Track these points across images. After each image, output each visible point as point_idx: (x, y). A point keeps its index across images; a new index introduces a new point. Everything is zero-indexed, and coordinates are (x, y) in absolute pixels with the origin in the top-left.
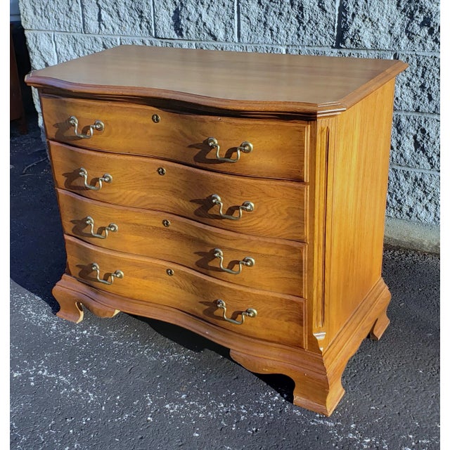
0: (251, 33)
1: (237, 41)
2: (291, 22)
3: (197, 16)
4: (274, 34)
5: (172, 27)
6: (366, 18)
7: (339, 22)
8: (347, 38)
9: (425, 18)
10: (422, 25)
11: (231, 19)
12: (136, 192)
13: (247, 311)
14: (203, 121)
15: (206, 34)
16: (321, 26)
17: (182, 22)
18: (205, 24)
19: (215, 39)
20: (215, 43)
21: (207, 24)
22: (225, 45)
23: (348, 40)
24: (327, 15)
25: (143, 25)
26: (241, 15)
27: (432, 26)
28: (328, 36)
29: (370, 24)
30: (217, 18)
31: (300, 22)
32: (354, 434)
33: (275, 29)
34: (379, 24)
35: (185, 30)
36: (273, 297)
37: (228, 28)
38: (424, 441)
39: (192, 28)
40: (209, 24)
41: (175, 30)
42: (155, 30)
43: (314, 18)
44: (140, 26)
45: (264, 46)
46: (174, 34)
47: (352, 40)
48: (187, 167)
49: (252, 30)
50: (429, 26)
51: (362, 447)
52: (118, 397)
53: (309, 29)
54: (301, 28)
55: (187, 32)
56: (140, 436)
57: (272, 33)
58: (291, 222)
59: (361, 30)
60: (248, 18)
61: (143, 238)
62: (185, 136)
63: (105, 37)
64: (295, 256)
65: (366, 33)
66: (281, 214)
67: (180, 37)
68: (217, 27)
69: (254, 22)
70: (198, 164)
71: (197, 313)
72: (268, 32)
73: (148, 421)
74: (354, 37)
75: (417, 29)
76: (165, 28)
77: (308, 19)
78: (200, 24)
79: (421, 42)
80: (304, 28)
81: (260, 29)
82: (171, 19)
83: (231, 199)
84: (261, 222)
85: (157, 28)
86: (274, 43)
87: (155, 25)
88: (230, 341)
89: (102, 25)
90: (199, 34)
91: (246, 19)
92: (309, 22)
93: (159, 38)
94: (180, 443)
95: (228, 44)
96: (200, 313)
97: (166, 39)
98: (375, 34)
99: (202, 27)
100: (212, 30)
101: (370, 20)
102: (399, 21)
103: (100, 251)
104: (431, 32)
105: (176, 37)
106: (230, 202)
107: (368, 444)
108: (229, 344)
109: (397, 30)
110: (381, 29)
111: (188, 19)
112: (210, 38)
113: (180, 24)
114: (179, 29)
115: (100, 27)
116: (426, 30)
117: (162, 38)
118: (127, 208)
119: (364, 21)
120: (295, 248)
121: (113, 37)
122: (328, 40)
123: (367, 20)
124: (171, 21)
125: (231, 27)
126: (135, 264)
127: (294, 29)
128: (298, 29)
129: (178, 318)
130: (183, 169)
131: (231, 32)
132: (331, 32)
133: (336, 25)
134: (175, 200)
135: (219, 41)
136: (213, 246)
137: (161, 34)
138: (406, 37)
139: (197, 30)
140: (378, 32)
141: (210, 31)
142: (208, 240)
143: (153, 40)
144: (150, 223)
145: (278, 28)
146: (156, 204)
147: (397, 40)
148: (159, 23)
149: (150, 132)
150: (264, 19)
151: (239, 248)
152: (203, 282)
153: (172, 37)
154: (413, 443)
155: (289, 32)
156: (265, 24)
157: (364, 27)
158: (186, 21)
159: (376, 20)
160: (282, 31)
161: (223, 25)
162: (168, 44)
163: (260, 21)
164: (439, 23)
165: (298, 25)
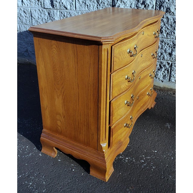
0: (80, 7)
1: (75, 10)
2: (95, 3)
4: (89, 7)
5: (50, 4)
7: (112, 3)
9: (143, 1)
10: (142, 4)
11: (72, 1)
15: (63, 7)
16: (106, 4)
17: (54, 2)
18: (62, 3)
19: (67, 9)
20: (67, 11)
22: (70, 11)
25: (39, 3)
29: (123, 3)
30: (67, 1)
31: (98, 3)
32: (122, 156)
34: (127, 4)
35: (55, 5)
37: (71, 5)
38: (148, 158)
39: (58, 5)
40: (64, 3)
41: (51, 5)
42: (44, 5)
43: (103, 1)
44: (38, 4)
45: (85, 12)
46: (51, 7)
50: (144, 4)
51: (125, 161)
52: (27, 147)
53: (101, 5)
54: (98, 5)
55: (56, 6)
56: (36, 162)
57: (88, 7)
59: (120, 6)
60: (79, 1)
63: (25, 8)
65: (122, 7)
67: (53, 8)
68: (67, 4)
69: (81, 3)
72: (86, 6)
73: (40, 156)
75: (140, 5)
76: (47, 5)
77: (101, 2)
80: (100, 5)
81: (83, 5)
82: (50, 1)
85: (45, 5)
86: (89, 10)
87: (44, 4)
89: (23, 3)
90: (60, 7)
91: (78, 2)
92: (101, 3)
93: (45, 8)
94: (53, 164)
95: (71, 11)
97: (48, 9)
99: (61, 4)
100: (65, 5)
102: (134, 3)
104: (145, 6)
105: (52, 8)
107: (127, 160)
109: (133, 6)
110: (127, 5)
112: (65, 9)
113: (53, 3)
114: (53, 5)
115: (22, 4)
116: (143, 6)
117: (46, 9)
119: (121, 2)
121: (27, 8)
123: (122, 2)
124: (50, 2)
125: (73, 4)
127: (96, 5)
128: (97, 5)
131: (73, 6)
132: (109, 6)
133: (111, 4)
135: (68, 10)
137: (46, 7)
140: (126, 6)
143: (43, 9)
145: (90, 5)
148: (45, 3)
150: (85, 2)
154: (144, 159)
155: (94, 7)
156: (85, 3)
157: (121, 4)
158: (56, 2)
159: (125, 2)
160: (91, 6)
161: (70, 4)
162: (49, 11)
163: (83, 2)
164: (148, 3)
165: (97, 4)
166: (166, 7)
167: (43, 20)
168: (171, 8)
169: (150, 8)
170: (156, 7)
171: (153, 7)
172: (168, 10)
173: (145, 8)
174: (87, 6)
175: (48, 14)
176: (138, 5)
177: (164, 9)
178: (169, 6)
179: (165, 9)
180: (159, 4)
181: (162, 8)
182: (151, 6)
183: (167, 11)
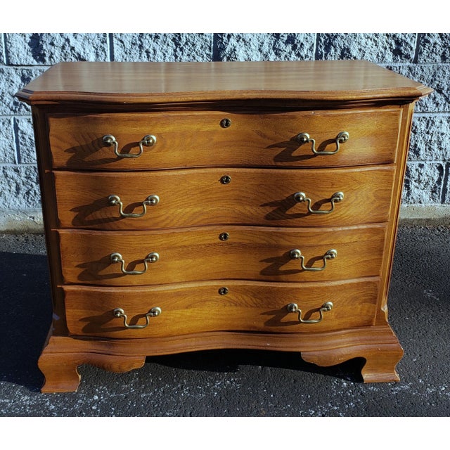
0: (125, 56)
2: (168, 45)
3: (63, 40)
4: (151, 55)
5: (30, 53)
6: (240, 38)
7: (215, 43)
8: (224, 56)
9: (289, 37)
10: (287, 43)
11: (103, 42)
12: (188, 210)
13: (323, 307)
14: (294, 117)
15: (73, 59)
16: (198, 47)
17: (44, 47)
18: (73, 48)
21: (76, 49)
23: (225, 58)
24: (204, 37)
26: (114, 39)
27: (296, 42)
28: (205, 55)
29: (244, 43)
30: (86, 42)
31: (177, 44)
33: (152, 51)
34: (251, 43)
35: (48, 55)
36: (350, 284)
37: (100, 52)
39: (57, 53)
40: (78, 49)
41: (34, 57)
42: (7, 56)
43: (191, 40)
46: (31, 60)
47: (228, 59)
48: (260, 170)
49: (126, 53)
50: (293, 43)
53: (187, 50)
54: (178, 49)
55: (51, 57)
57: (148, 55)
58: (376, 204)
59: (237, 49)
60: (122, 42)
61: (191, 261)
62: (264, 136)
64: (377, 237)
65: (241, 51)
66: (368, 198)
67: (41, 63)
68: (87, 51)
69: (128, 46)
70: (279, 164)
71: (255, 327)
72: (144, 54)
74: (230, 55)
75: (283, 46)
76: (20, 55)
77: (185, 41)
78: (68, 49)
79: (286, 56)
80: (181, 49)
81: (135, 52)
82: (27, 45)
83: (319, 193)
84: (348, 210)
87: (7, 52)
88: (298, 344)
90: (65, 59)
91: (120, 43)
92: (186, 43)
93: (12, 65)
96: (261, 325)
97: (22, 65)
98: (248, 52)
99: (69, 51)
100: (82, 54)
101: (243, 40)
102: (267, 41)
103: (128, 290)
104: (294, 48)
105: (35, 63)
106: (318, 196)
108: (299, 347)
109: (266, 48)
110: (253, 47)
111: (52, 44)
113: (42, 48)
114: (39, 54)
116: (290, 46)
117: (18, 65)
118: (172, 231)
119: (238, 41)
120: (378, 229)
122: (205, 59)
123: (241, 40)
124: (28, 47)
126: (178, 294)
127: (171, 51)
128: (175, 51)
129: (225, 341)
130: (255, 173)
131: (103, 56)
132: (208, 52)
133: (212, 45)
134: (239, 208)
136: (290, 247)
137: (15, 61)
138: (273, 53)
139: (63, 54)
140: (250, 50)
141: (79, 55)
142: (283, 242)
143: (4, 67)
144: (203, 240)
145: (154, 50)
146: (213, 218)
147: (266, 56)
148: (13, 50)
149: (216, 139)
151: (322, 243)
152: (270, 291)
153: (31, 63)
155: (166, 54)
156: (141, 47)
157: (238, 46)
158: (49, 46)
159: (248, 40)
160: (159, 53)
161: (93, 49)
162: (25, 72)
163: (134, 44)
164: (301, 39)
165: (174, 46)
166: (341, 47)
167: (5, 98)
168: (352, 48)
169: (305, 50)
170: (317, 49)
171: (311, 49)
172: (345, 52)
173: (293, 52)
174: (147, 52)
175: (20, 81)
176: (277, 46)
177: (336, 51)
178: (346, 44)
179: (339, 50)
180: (325, 42)
181: (333, 50)
182: (307, 46)
183: (342, 56)
